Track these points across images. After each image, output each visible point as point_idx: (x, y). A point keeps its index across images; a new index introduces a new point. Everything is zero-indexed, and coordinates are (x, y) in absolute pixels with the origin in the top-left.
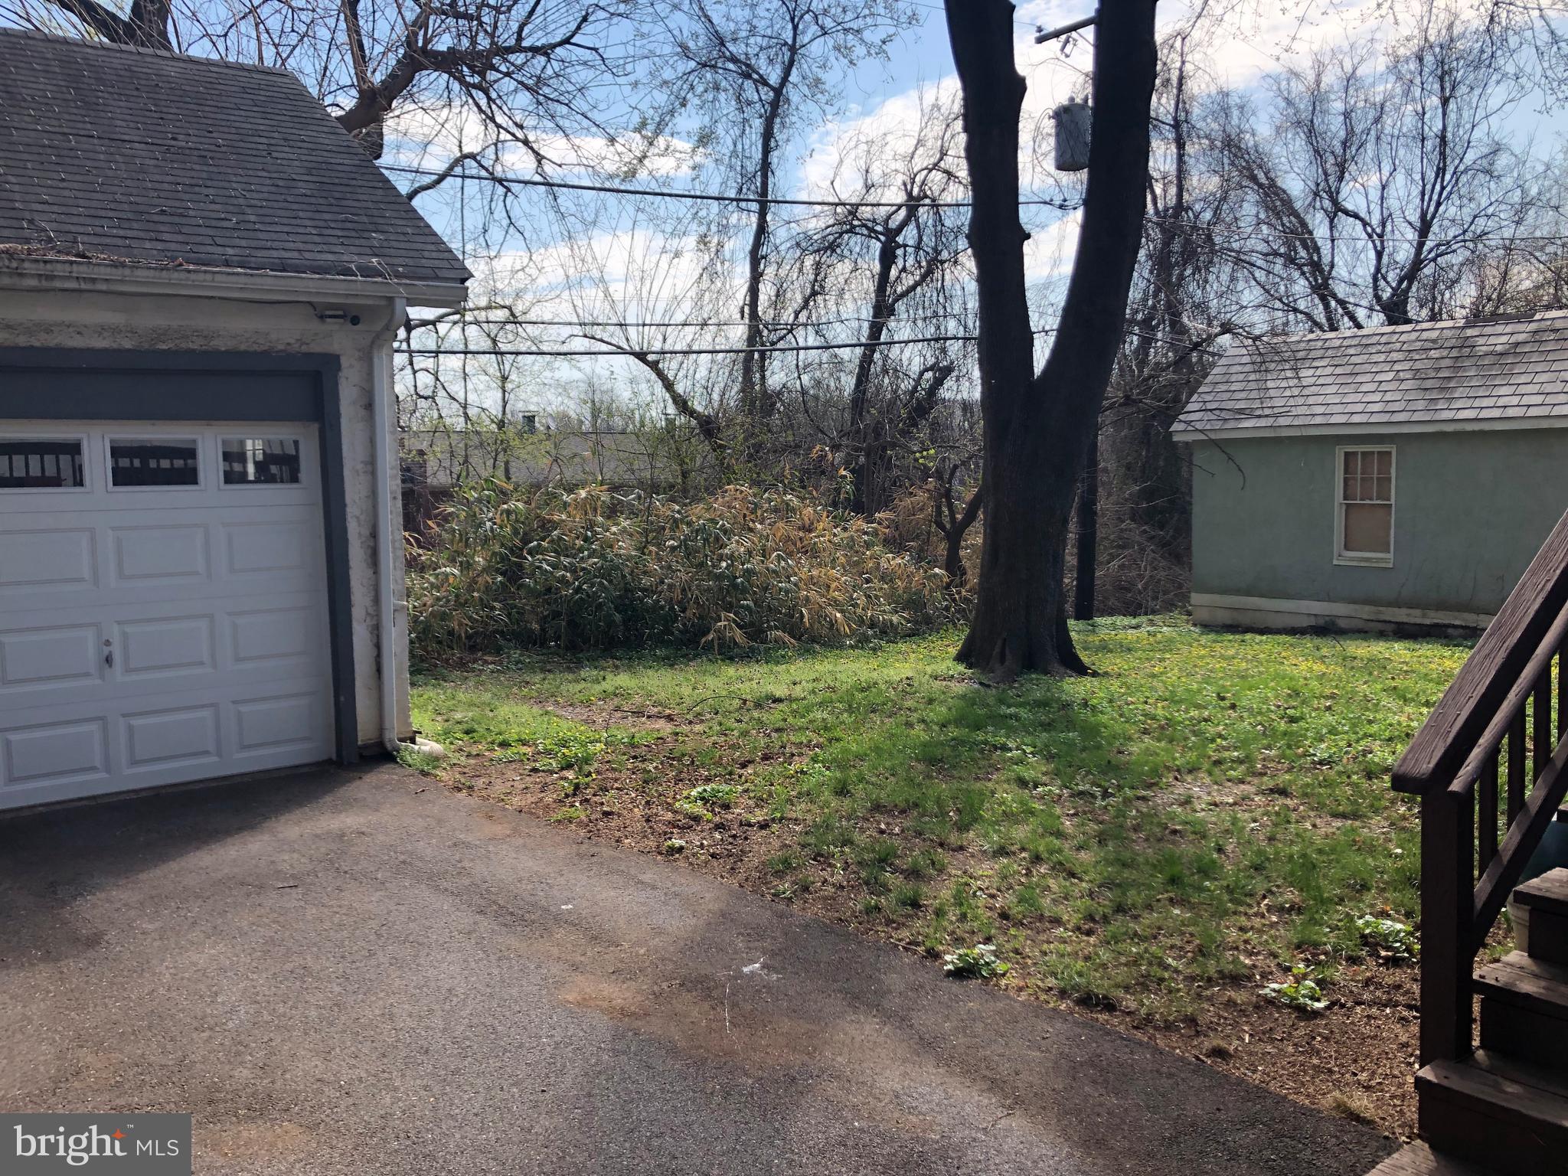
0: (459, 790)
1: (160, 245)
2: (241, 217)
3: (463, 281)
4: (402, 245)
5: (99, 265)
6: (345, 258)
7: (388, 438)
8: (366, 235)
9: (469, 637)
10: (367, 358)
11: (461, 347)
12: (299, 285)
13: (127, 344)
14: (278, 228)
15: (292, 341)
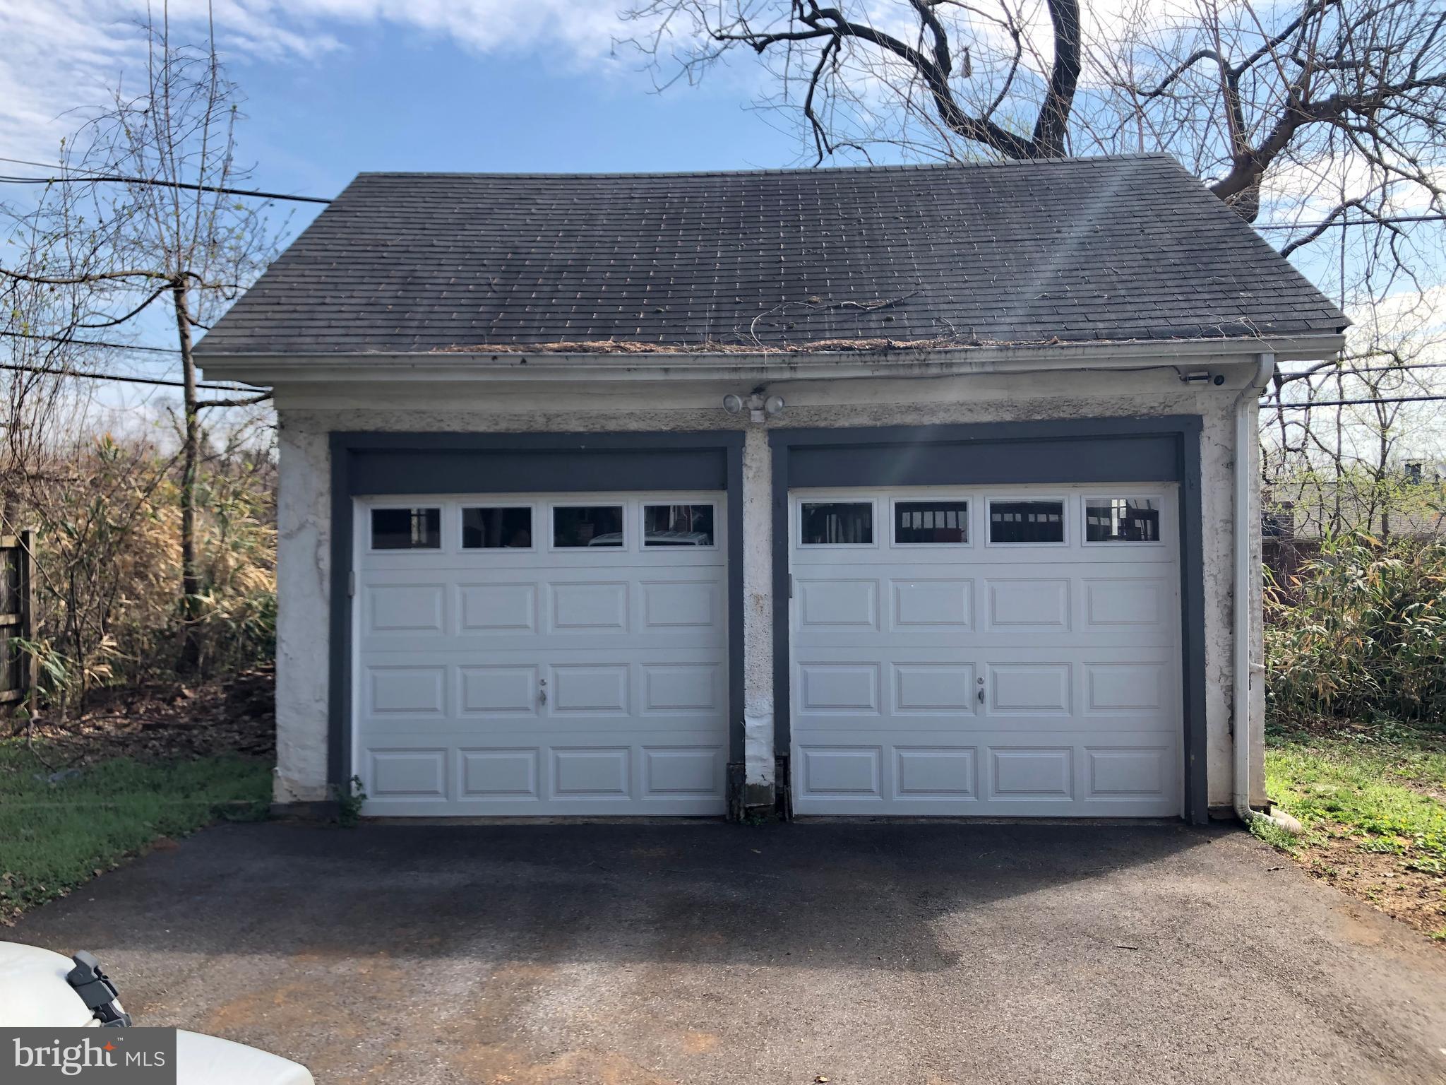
0: (1319, 876)
1: (1039, 327)
2: (1113, 293)
3: (1340, 330)
4: (1272, 301)
5: (987, 350)
6: (1211, 320)
7: (1250, 496)
8: (1234, 295)
9: (1335, 701)
10: (1231, 417)
11: (1336, 398)
12: (1165, 351)
13: (1008, 417)
14: (1146, 299)
15: (1156, 405)
